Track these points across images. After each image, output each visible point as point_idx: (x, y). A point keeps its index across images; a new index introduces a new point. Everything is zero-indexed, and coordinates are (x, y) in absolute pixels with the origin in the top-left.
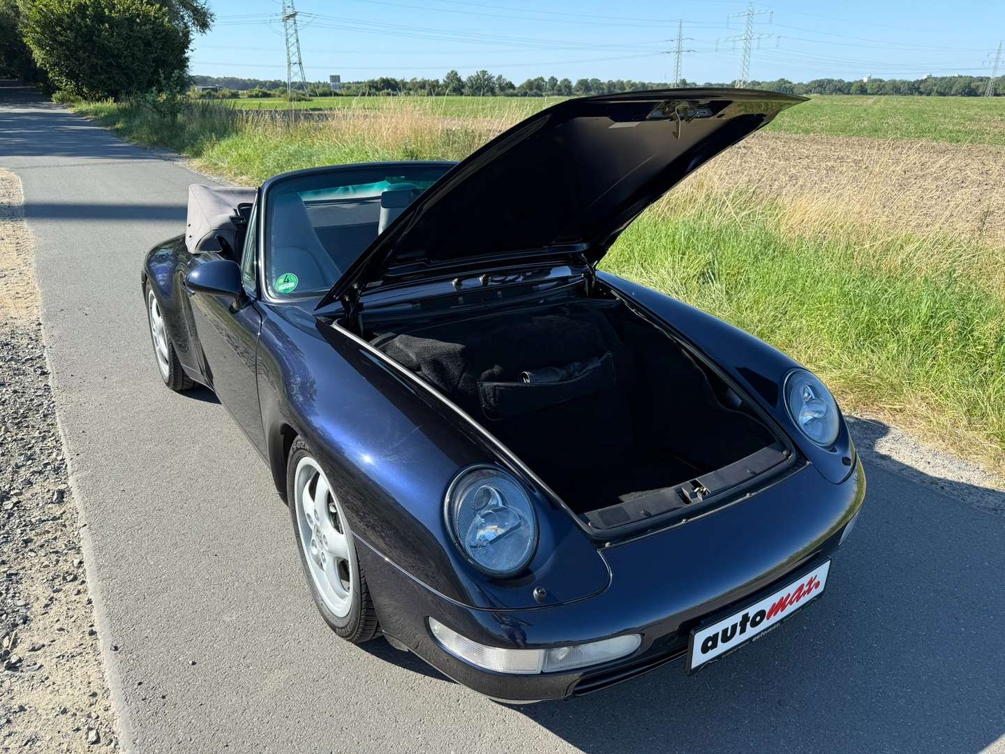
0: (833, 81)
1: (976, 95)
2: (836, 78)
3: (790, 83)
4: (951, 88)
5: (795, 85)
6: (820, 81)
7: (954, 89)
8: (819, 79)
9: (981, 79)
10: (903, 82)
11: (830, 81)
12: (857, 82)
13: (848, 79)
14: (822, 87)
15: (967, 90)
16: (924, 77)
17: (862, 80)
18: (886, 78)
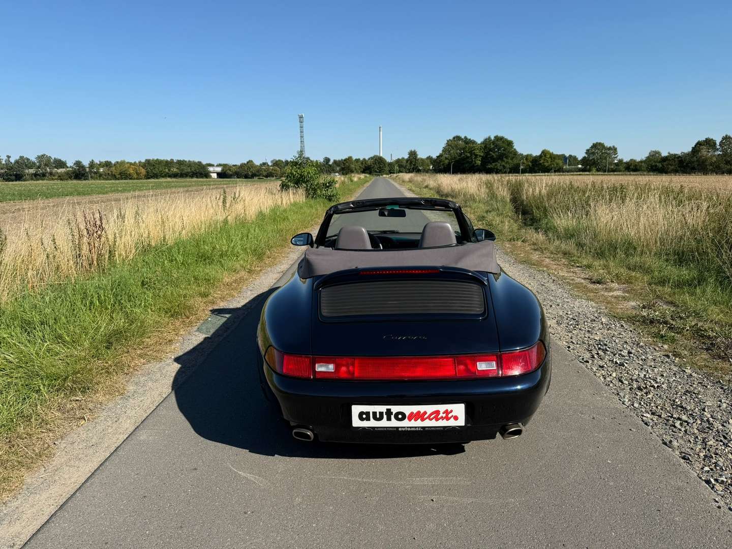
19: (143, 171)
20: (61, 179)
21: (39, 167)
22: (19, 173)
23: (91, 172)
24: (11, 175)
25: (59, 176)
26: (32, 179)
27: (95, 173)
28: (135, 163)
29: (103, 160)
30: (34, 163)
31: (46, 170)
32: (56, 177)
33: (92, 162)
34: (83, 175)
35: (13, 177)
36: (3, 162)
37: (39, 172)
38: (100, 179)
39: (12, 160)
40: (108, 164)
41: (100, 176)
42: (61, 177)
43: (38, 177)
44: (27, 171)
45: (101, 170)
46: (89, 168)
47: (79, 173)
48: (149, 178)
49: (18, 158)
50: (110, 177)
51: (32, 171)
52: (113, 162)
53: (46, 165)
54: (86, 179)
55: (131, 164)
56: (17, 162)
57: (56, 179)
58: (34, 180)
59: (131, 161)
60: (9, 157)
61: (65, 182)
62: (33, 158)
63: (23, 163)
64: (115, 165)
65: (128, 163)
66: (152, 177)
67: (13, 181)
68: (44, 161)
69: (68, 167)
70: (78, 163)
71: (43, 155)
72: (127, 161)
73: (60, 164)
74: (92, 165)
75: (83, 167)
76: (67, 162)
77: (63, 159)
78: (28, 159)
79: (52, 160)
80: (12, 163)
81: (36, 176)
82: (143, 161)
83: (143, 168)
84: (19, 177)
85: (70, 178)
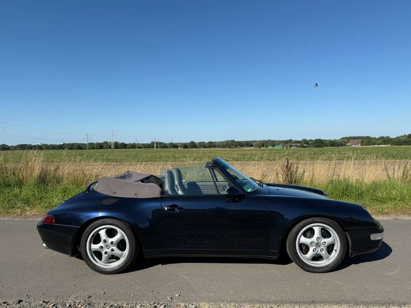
0: (27, 145)
1: (82, 149)
2: (28, 144)
3: (8, 146)
4: (73, 147)
5: (10, 146)
6: (21, 145)
7: (75, 147)
8: (20, 144)
9: (82, 144)
10: (56, 145)
11: (26, 145)
12: (37, 145)
13: (33, 144)
14: (23, 147)
15: (79, 148)
16: (62, 144)
17: (39, 145)
18: (49, 144)
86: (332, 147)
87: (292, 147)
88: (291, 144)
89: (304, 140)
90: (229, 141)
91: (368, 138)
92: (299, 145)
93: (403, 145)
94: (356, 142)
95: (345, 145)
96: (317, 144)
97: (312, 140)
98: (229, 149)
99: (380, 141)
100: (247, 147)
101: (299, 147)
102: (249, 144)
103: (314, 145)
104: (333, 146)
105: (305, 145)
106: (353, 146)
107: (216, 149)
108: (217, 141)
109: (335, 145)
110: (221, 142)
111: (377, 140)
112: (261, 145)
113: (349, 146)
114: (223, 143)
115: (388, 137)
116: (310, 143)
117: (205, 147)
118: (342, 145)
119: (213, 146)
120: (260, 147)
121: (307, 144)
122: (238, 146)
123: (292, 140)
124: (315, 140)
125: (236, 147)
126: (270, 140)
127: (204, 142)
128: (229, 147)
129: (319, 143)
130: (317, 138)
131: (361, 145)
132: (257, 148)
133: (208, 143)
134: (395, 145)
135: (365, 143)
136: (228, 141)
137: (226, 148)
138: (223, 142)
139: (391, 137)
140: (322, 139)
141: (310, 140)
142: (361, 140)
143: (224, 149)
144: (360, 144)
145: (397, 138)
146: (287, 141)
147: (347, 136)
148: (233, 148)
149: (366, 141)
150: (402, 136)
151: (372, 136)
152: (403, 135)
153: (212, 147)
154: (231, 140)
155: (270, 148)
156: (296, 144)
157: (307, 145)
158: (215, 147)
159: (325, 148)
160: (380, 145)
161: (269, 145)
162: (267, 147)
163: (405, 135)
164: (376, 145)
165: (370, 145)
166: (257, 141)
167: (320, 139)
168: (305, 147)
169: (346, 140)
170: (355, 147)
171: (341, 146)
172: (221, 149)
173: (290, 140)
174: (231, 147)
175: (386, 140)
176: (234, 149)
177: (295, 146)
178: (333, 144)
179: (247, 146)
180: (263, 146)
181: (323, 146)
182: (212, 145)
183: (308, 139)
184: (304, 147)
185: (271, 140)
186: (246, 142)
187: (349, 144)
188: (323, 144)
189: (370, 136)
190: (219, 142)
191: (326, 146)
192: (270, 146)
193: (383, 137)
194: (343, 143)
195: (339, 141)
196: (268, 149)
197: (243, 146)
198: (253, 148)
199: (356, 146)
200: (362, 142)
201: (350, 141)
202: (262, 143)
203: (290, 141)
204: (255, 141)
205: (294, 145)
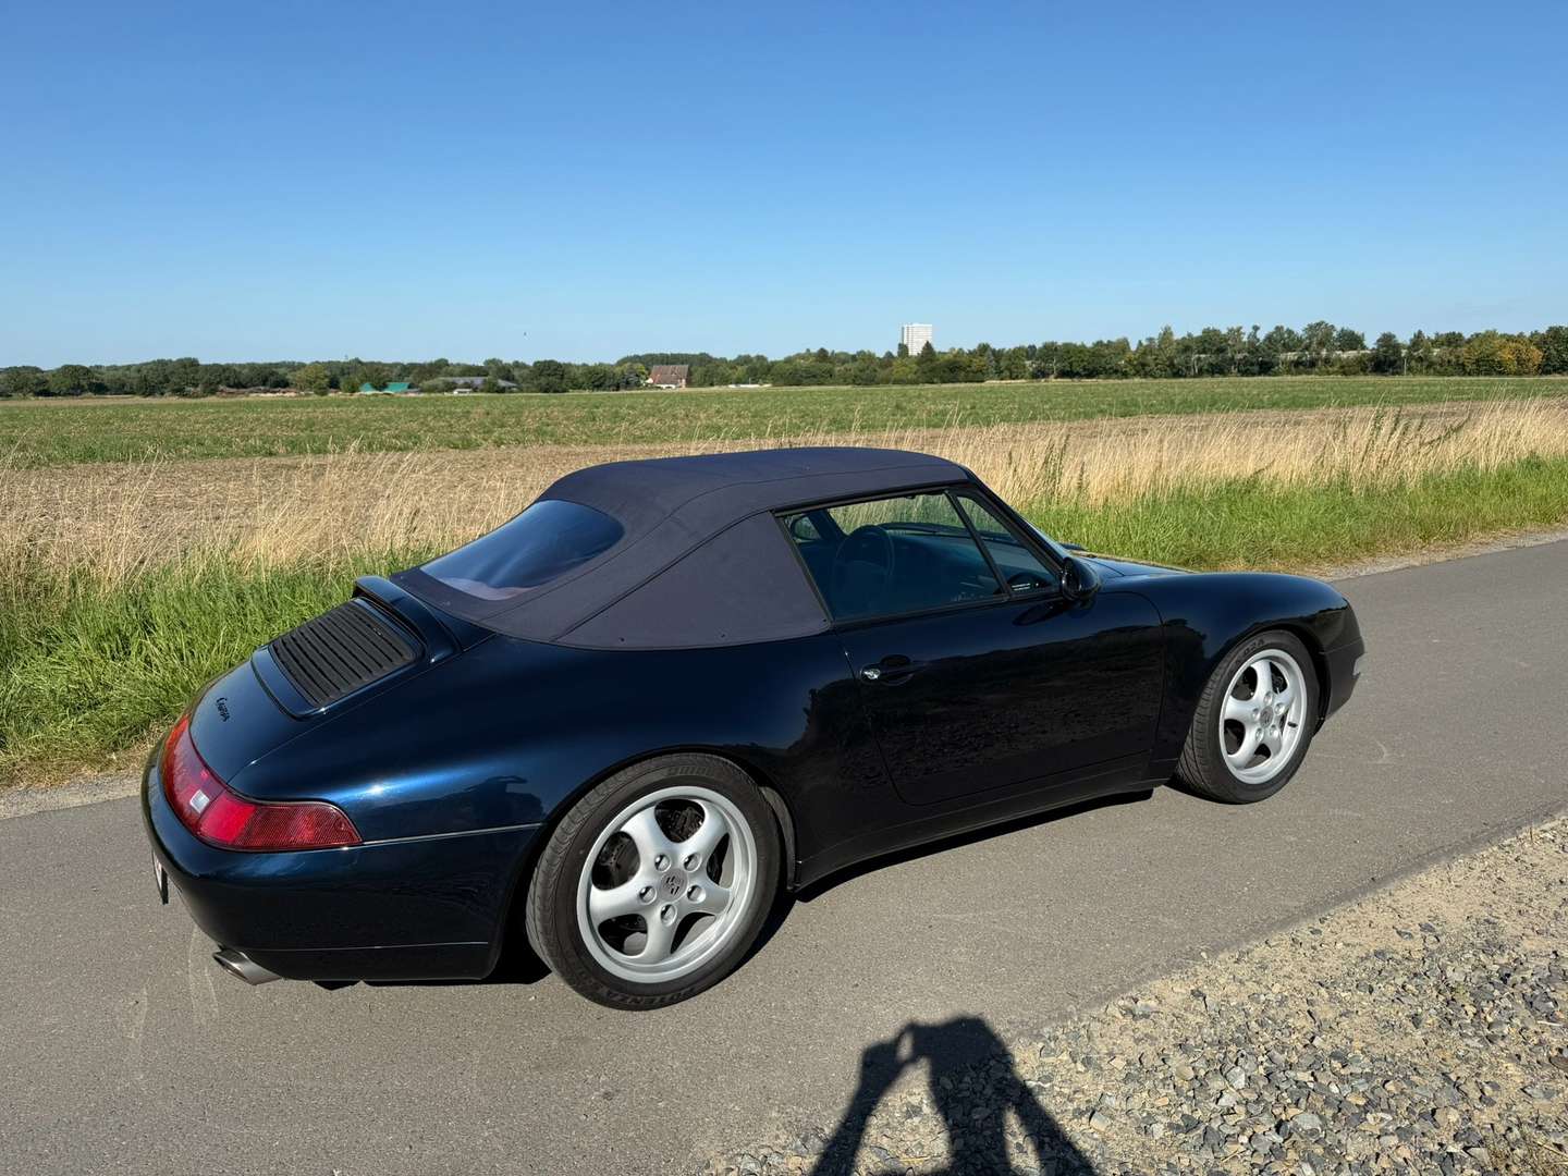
19: (1537, 355)
20: (1344, 374)
21: (1307, 348)
22: (1266, 360)
23: (1410, 357)
24: (1252, 364)
25: (1342, 367)
26: (1289, 372)
27: (1420, 359)
28: (1521, 335)
29: (1444, 330)
30: (1300, 340)
31: (1318, 354)
32: (1336, 369)
33: (1419, 335)
34: (1392, 364)
35: (1256, 368)
36: (1245, 339)
37: (1304, 359)
38: (1427, 374)
39: (1261, 335)
40: (1453, 340)
41: (1429, 366)
42: (1346, 369)
43: (1301, 367)
44: (1282, 356)
45: (1436, 351)
46: (1409, 348)
47: (1387, 360)
48: (1548, 373)
49: (1272, 329)
50: (1450, 369)
51: (1291, 356)
52: (1467, 336)
53: (1321, 344)
54: (1398, 373)
55: (1510, 338)
56: (1269, 338)
57: (1333, 373)
58: (1292, 374)
59: (1510, 333)
60: (1256, 328)
61: (1352, 379)
62: (1299, 330)
63: (1281, 339)
64: (1469, 341)
65: (1503, 336)
66: (1556, 370)
67: (1253, 375)
68: (1321, 334)
69: (1364, 348)
70: (1387, 341)
71: (1319, 324)
72: (1500, 332)
73: (1352, 340)
74: (1418, 340)
75: (1397, 347)
76: (1366, 336)
77: (1358, 331)
78: (1290, 332)
79: (1335, 334)
80: (1258, 340)
81: (1298, 366)
82: (1543, 330)
83: (1539, 348)
84: (1266, 368)
85: (1364, 370)
86: (596, 393)
87: (455, 388)
88: (450, 379)
89: (493, 361)
90: (170, 361)
91: (704, 359)
92: (478, 381)
93: (804, 385)
94: (672, 372)
95: (638, 385)
96: (543, 381)
97: (524, 366)
98: (175, 400)
99: (741, 370)
100: (266, 392)
101: (482, 391)
102: (273, 379)
103: (535, 382)
104: (598, 387)
105: (502, 383)
106: (664, 386)
107: (110, 400)
108: (106, 364)
109: (607, 383)
110: (128, 368)
111: (731, 368)
112: (327, 380)
113: (651, 387)
114: (139, 371)
115: (761, 358)
116: (516, 373)
117: (47, 393)
118: (628, 383)
119: (90, 384)
120: (322, 392)
121: (508, 379)
122: (221, 387)
123: (446, 361)
124: (535, 364)
125: (213, 392)
126: (360, 362)
127: (37, 370)
128: (179, 391)
129: (550, 378)
130: (542, 359)
131: (689, 383)
132: (307, 395)
133: (58, 370)
134: (785, 385)
135: (696, 377)
136: (162, 363)
137: (162, 394)
138: (139, 368)
139: (771, 359)
140: (561, 359)
141: (517, 365)
142: (686, 366)
143: (149, 400)
144: (684, 381)
145: (788, 360)
146: (431, 364)
147: (641, 353)
148: (197, 397)
149: (701, 370)
150: (799, 356)
151: (715, 354)
152: (804, 351)
153: (83, 390)
154: (180, 361)
155: (369, 393)
156: (468, 379)
157: (510, 384)
158: (100, 389)
159: (572, 393)
160: (742, 386)
161: (362, 382)
162: (353, 390)
163: (808, 350)
164: (731, 386)
165: (712, 385)
166: (303, 365)
167: (552, 362)
168: (502, 390)
169: (640, 365)
170: (669, 391)
171: (626, 388)
172: (138, 399)
173: (441, 360)
174: (188, 389)
175: (756, 369)
176: (202, 400)
177: (467, 386)
178: (598, 378)
179: (264, 385)
180: (334, 385)
181: (564, 386)
182: (84, 383)
183: (508, 359)
184: (497, 392)
185: (364, 360)
186: (252, 366)
187: (650, 381)
188: (565, 380)
189: (711, 354)
190: (115, 368)
191: (578, 387)
192: (367, 385)
193: (749, 356)
194: (633, 379)
195: (618, 370)
196: (358, 400)
197: (245, 387)
198: (293, 394)
199: (673, 386)
200: (690, 373)
201: (655, 368)
202: (328, 373)
203: (440, 367)
204: (294, 367)
205: (461, 381)
